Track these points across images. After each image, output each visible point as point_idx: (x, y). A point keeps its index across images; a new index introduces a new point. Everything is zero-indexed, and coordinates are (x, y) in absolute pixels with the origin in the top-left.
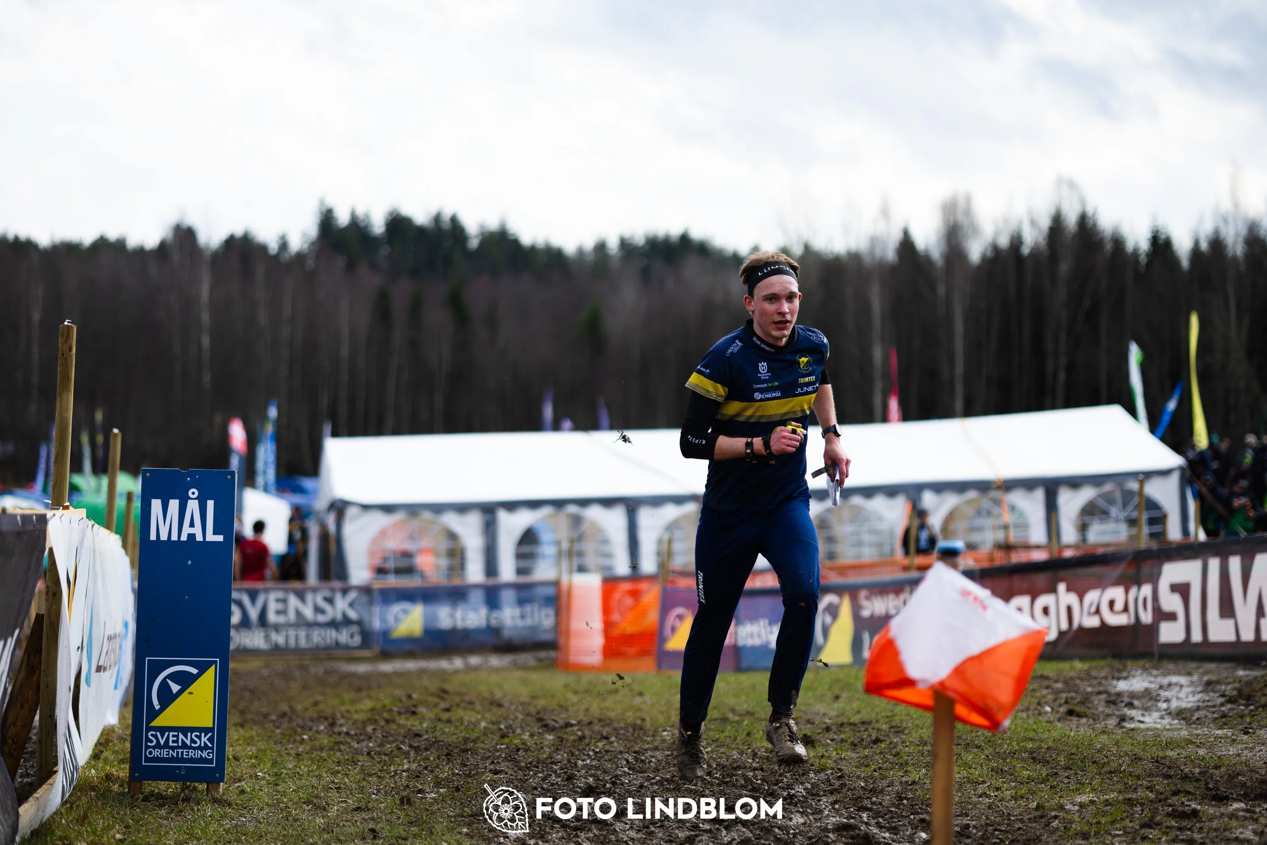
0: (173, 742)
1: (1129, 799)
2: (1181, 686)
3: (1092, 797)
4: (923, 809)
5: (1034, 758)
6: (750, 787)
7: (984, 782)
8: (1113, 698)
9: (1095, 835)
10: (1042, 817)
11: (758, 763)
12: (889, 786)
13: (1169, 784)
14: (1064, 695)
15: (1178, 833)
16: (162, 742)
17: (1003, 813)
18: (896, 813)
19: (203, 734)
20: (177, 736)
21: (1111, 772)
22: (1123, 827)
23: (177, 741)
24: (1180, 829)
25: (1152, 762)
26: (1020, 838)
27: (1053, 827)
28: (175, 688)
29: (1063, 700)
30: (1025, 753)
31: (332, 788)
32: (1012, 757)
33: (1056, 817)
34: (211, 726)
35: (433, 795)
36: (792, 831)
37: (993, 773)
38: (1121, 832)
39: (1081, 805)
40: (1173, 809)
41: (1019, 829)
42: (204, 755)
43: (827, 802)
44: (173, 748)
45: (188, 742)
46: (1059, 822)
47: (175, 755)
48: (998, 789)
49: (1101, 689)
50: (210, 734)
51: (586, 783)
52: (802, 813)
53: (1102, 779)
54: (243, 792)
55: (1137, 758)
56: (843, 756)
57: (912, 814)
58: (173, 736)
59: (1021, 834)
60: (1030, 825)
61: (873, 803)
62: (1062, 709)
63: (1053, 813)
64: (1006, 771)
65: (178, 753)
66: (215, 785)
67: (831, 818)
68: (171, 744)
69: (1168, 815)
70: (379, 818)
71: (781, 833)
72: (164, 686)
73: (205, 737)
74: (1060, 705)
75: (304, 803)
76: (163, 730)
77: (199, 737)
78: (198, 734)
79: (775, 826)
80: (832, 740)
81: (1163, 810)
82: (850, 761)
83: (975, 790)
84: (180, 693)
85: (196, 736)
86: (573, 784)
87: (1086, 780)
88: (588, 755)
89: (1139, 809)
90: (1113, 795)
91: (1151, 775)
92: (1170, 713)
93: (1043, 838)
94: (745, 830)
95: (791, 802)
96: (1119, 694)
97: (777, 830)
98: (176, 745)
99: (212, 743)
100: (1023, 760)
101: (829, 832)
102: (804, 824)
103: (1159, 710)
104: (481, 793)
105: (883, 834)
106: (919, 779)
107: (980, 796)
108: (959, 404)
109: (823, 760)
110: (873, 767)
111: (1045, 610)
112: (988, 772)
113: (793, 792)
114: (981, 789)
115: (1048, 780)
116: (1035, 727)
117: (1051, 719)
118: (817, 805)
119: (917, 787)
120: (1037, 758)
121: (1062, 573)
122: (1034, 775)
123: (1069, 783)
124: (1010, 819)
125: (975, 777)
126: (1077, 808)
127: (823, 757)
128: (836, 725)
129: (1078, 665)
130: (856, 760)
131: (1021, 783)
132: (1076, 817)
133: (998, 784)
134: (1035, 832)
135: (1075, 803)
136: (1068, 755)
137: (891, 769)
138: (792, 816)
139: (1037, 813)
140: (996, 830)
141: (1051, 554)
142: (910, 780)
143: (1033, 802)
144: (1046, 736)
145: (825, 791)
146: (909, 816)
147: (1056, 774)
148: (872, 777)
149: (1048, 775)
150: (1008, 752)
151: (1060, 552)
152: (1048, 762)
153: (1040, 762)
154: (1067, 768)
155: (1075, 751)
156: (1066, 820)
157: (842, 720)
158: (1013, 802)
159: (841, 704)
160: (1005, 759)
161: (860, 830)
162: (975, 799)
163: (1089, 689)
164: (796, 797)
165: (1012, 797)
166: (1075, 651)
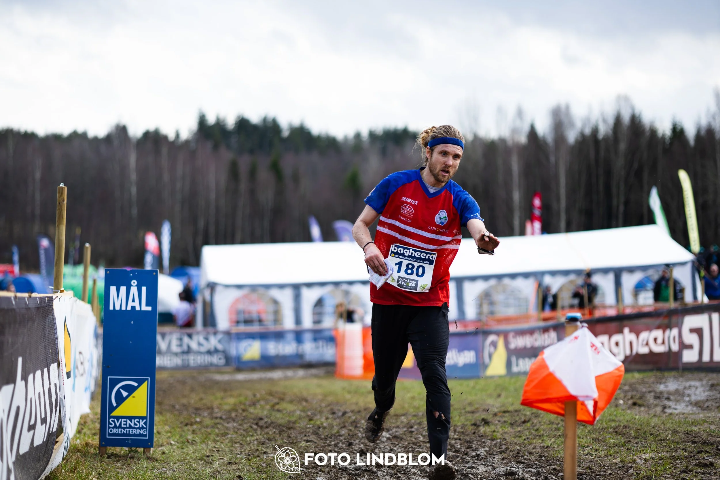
0: (124, 424)
1: (673, 456)
2: (697, 388)
3: (652, 455)
4: (554, 463)
5: (616, 432)
6: (454, 450)
7: (588, 446)
8: (658, 395)
9: (654, 477)
10: (623, 467)
11: (458, 435)
12: (533, 449)
13: (695, 447)
14: (630, 394)
15: (702, 476)
16: (118, 425)
17: (601, 465)
18: (539, 465)
19: (141, 420)
20: (126, 421)
21: (661, 440)
22: (671, 473)
23: (126, 424)
24: (703, 473)
25: (685, 434)
27: (630, 473)
28: (125, 394)
29: (630, 397)
30: (611, 429)
31: (214, 451)
32: (603, 431)
33: (631, 467)
34: (145, 415)
35: (272, 455)
36: (479, 476)
37: (593, 441)
38: (669, 476)
39: (646, 460)
40: (699, 462)
41: (611, 474)
42: (142, 432)
43: (499, 459)
44: (124, 428)
45: (132, 425)
46: (633, 470)
47: (125, 432)
48: (596, 450)
49: (651, 389)
50: (145, 420)
51: (360, 448)
52: (485, 465)
53: (657, 444)
54: (164, 453)
55: (675, 432)
56: (506, 431)
57: (548, 465)
58: (124, 421)
59: (612, 477)
60: (616, 472)
61: (525, 459)
62: (630, 402)
63: (630, 465)
64: (600, 440)
65: (127, 431)
66: (148, 449)
67: (502, 468)
68: (123, 426)
69: (696, 465)
70: (242, 469)
71: (473, 477)
72: (118, 393)
73: (142, 421)
74: (628, 400)
75: (199, 460)
76: (118, 418)
77: (139, 422)
78: (138, 420)
79: (470, 473)
80: (499, 421)
81: (693, 463)
82: (510, 434)
83: (583, 451)
84: (127, 397)
85: (137, 421)
86: (352, 448)
87: (647, 444)
88: (360, 431)
89: (678, 461)
90: (664, 454)
91: (685, 442)
92: (691, 404)
95: (478, 458)
96: (661, 393)
97: (471, 476)
98: (125, 426)
99: (146, 425)
100: (610, 433)
101: (501, 477)
102: (486, 471)
103: (684, 401)
105: (532, 478)
106: (551, 444)
107: (587, 455)
108: (563, 224)
109: (494, 434)
110: (524, 438)
111: (617, 344)
112: (590, 440)
113: (478, 453)
114: (587, 450)
115: (625, 445)
116: (615, 413)
117: (624, 407)
118: (492, 460)
119: (550, 449)
120: (618, 432)
121: (626, 322)
122: (617, 442)
123: (637, 446)
124: (604, 468)
125: (583, 443)
126: (643, 461)
127: (494, 431)
128: (500, 412)
129: (637, 375)
130: (514, 433)
131: (610, 447)
132: (643, 467)
133: (596, 447)
134: (619, 476)
135: (642, 459)
136: (635, 430)
137: (534, 439)
138: (479, 467)
139: (620, 465)
140: (597, 475)
141: (618, 311)
142: (546, 445)
143: (617, 458)
144: (622, 418)
145: (497, 452)
146: (546, 467)
147: (630, 441)
148: (523, 443)
149: (625, 442)
150: (601, 428)
151: (624, 310)
152: (624, 434)
153: (620, 434)
154: (636, 438)
155: (639, 427)
156: (637, 469)
157: (503, 409)
158: (606, 458)
159: (502, 399)
160: (599, 433)
161: (518, 475)
162: (583, 457)
163: (644, 390)
164: (481, 456)
165: (605, 455)
166: (633, 366)
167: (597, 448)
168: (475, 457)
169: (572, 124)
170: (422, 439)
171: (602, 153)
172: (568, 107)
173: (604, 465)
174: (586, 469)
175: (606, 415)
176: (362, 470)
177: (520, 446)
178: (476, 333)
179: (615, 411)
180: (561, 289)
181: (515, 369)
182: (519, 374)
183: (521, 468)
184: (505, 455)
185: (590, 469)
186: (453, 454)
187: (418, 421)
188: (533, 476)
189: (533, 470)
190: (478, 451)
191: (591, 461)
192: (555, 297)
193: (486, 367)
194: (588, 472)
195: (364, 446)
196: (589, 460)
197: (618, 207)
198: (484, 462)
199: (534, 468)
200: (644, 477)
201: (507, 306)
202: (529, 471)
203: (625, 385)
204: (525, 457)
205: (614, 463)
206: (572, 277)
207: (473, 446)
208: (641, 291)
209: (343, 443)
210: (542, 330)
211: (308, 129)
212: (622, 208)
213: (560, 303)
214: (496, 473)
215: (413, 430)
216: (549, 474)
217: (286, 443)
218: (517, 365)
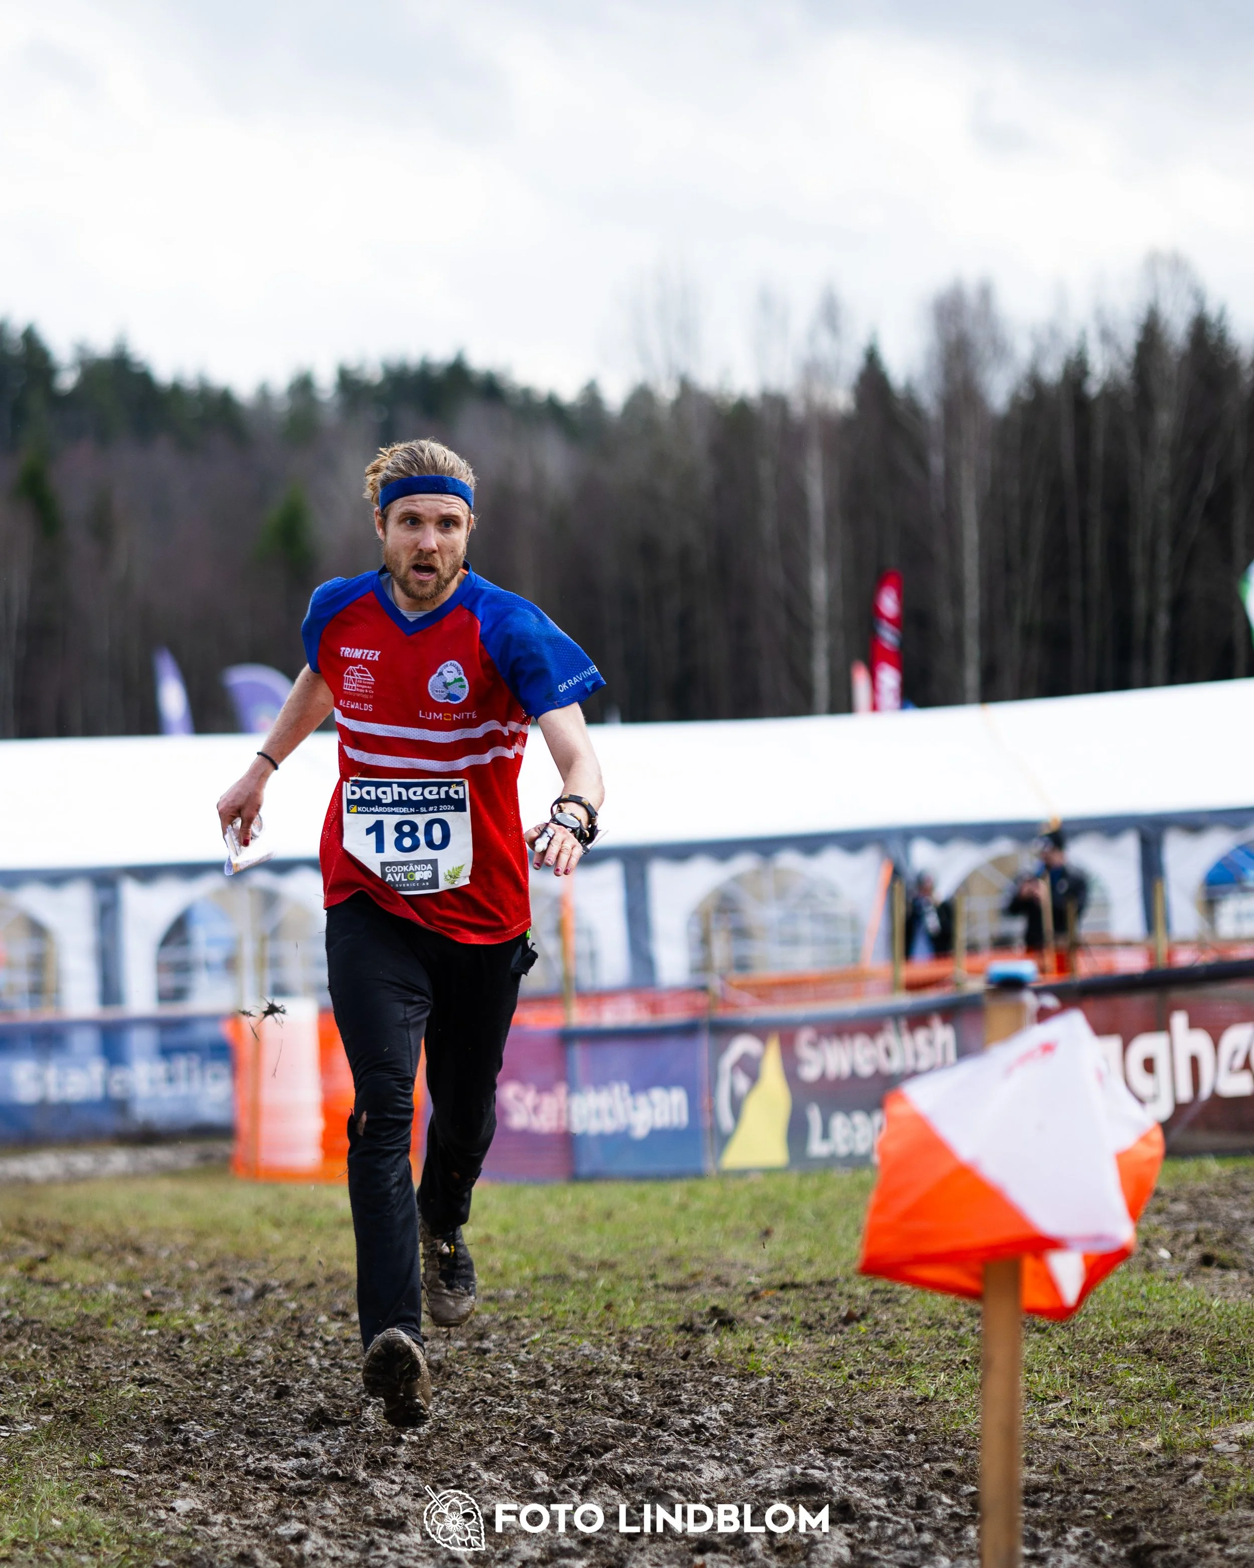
4: (947, 1452)
5: (1147, 1351)
6: (619, 1410)
7: (1057, 1398)
10: (1171, 1465)
11: (632, 1363)
12: (878, 1407)
14: (1192, 1226)
17: (1098, 1458)
18: (897, 1459)
26: (1133, 1506)
27: (1193, 1484)
29: (1192, 1237)
30: (1130, 1341)
32: (1106, 1349)
33: (1198, 1466)
35: (28, 1427)
37: (1073, 1381)
39: (1244, 1442)
41: (1130, 1489)
43: (766, 1438)
46: (1205, 1476)
48: (1084, 1411)
52: (720, 1459)
56: (788, 1349)
57: (926, 1460)
59: (1134, 1499)
60: (1150, 1480)
61: (851, 1441)
62: (1193, 1254)
63: (1193, 1459)
64: (1097, 1377)
67: (777, 1471)
74: (1187, 1247)
79: (673, 1487)
80: (766, 1317)
82: (802, 1359)
83: (1041, 1414)
86: (289, 1406)
88: (312, 1348)
93: (1177, 1506)
94: (614, 1493)
95: (697, 1438)
100: (1127, 1354)
102: (726, 1480)
104: (119, 1424)
105: (874, 1500)
106: (936, 1392)
107: (1053, 1426)
108: (972, 676)
109: (752, 1357)
110: (847, 1370)
111: (1149, 1065)
112: (1065, 1378)
113: (700, 1419)
114: (1054, 1411)
115: (1178, 1394)
116: (1144, 1290)
117: (1172, 1273)
118: (746, 1443)
119: (933, 1409)
120: (1155, 1351)
121: (1177, 995)
122: (1151, 1383)
123: (1218, 1399)
124: (1110, 1470)
125: (1040, 1388)
126: (1236, 1448)
127: (751, 1350)
128: (769, 1286)
129: (1213, 1166)
130: (815, 1356)
131: (1128, 1400)
132: (1236, 1466)
133: (1084, 1401)
134: (1160, 1494)
135: (1232, 1438)
136: (1211, 1345)
137: (882, 1374)
138: (702, 1466)
139: (1162, 1458)
140: (1086, 1491)
141: (1152, 956)
142: (918, 1394)
143: (1153, 1435)
144: (1166, 1307)
145: (759, 1418)
146: (920, 1465)
147: (1192, 1382)
148: (846, 1388)
149: (1177, 1384)
150: (1098, 1339)
151: (1170, 955)
152: (1175, 1359)
153: (1160, 1360)
154: (1212, 1370)
155: (1223, 1336)
156: (1217, 1471)
157: (780, 1277)
158: (1115, 1437)
159: (775, 1245)
160: (1094, 1353)
161: (831, 1492)
162: (1042, 1431)
163: (1237, 1215)
164: (707, 1429)
165: (1112, 1427)
166: (1203, 1138)
167: (1086, 1402)
168: (687, 1433)
169: (1001, 349)
170: (515, 1374)
171: (1099, 445)
172: (986, 293)
173: (1109, 1460)
174: (1050, 1472)
175: (1115, 1295)
176: (322, 1475)
177: (836, 1398)
178: (688, 1031)
179: (1144, 1281)
180: (965, 887)
181: (817, 1147)
182: (831, 1161)
183: (839, 1469)
184: (786, 1428)
185: (1064, 1471)
186: (618, 1423)
187: (502, 1319)
188: (877, 1496)
189: (879, 1477)
190: (698, 1413)
191: (1067, 1448)
192: (947, 911)
193: (723, 1140)
194: (1058, 1483)
195: (326, 1397)
196: (1060, 1443)
197: (1151, 620)
198: (719, 1449)
199: (881, 1470)
200: (1239, 1498)
201: (794, 941)
202: (866, 1479)
203: (1174, 1200)
204: (853, 1433)
205: (1140, 1454)
206: (1003, 847)
207: (683, 1397)
208: (1225, 893)
209: (259, 1389)
210: (903, 1023)
211: (140, 364)
212: (1163, 621)
213: (962, 933)
214: (757, 1486)
215: (486, 1344)
216: (931, 1488)
217: (72, 1387)
218: (826, 1134)
